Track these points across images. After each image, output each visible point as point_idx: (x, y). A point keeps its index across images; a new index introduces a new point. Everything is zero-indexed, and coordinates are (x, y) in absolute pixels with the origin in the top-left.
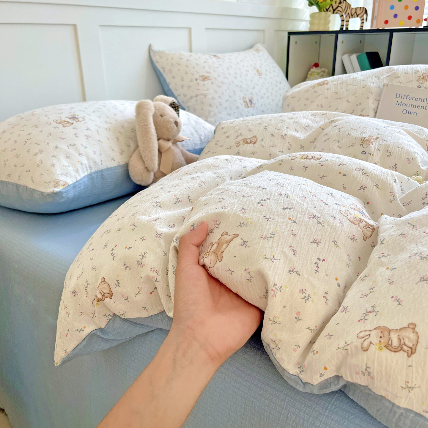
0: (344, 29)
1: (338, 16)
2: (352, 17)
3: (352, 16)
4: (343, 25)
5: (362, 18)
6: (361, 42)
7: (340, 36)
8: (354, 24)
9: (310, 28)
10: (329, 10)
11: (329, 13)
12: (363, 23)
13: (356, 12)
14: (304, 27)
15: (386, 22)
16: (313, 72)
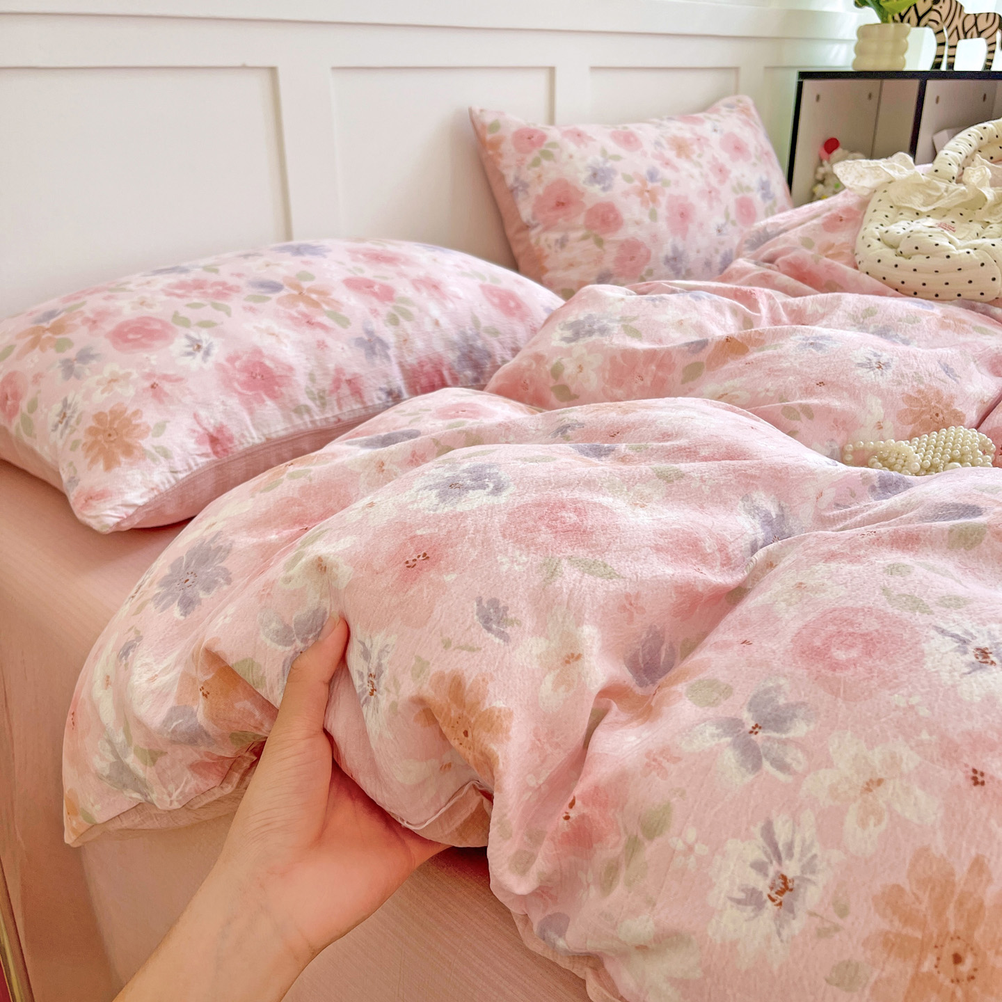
0: (944, 68)
1: (927, 33)
2: (965, 38)
3: (965, 34)
4: (941, 56)
5: (991, 40)
6: (985, 98)
7: (930, 84)
8: (970, 55)
9: (854, 64)
10: (906, 19)
12: (993, 52)
13: (976, 24)
14: (841, 57)
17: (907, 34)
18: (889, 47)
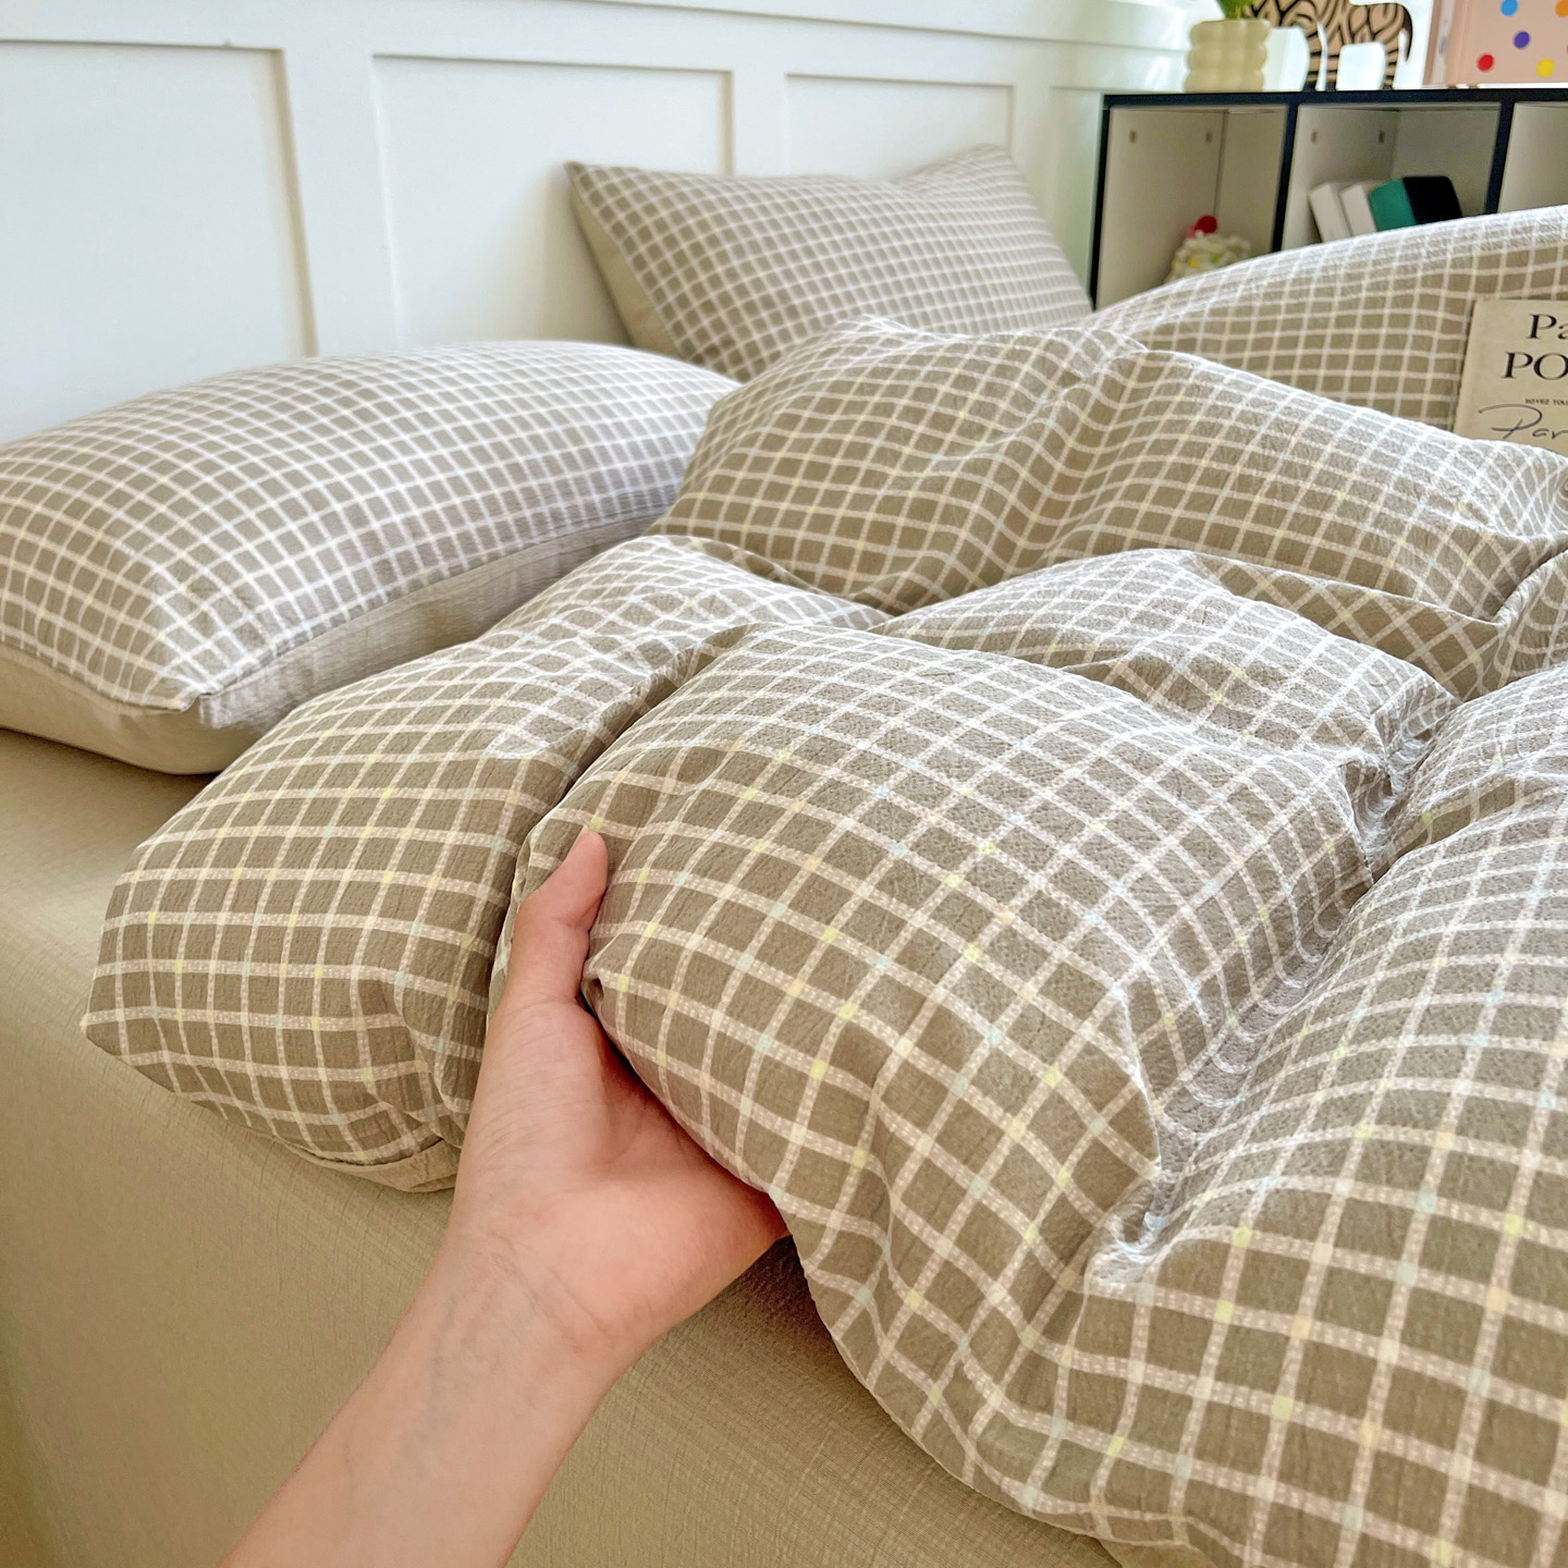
0: (1321, 87)
1: (1295, 36)
2: (1353, 41)
3: (1353, 36)
4: (1316, 73)
5: (1392, 46)
6: (1381, 137)
7: (1305, 113)
8: (1361, 68)
9: (1187, 82)
10: (1262, 14)
11: (1266, 23)
12: (1393, 64)
13: (1368, 21)
14: (1164, 74)
15: (1486, 62)
16: (1193, 251)
17: (1264, 36)
18: (1239, 55)
